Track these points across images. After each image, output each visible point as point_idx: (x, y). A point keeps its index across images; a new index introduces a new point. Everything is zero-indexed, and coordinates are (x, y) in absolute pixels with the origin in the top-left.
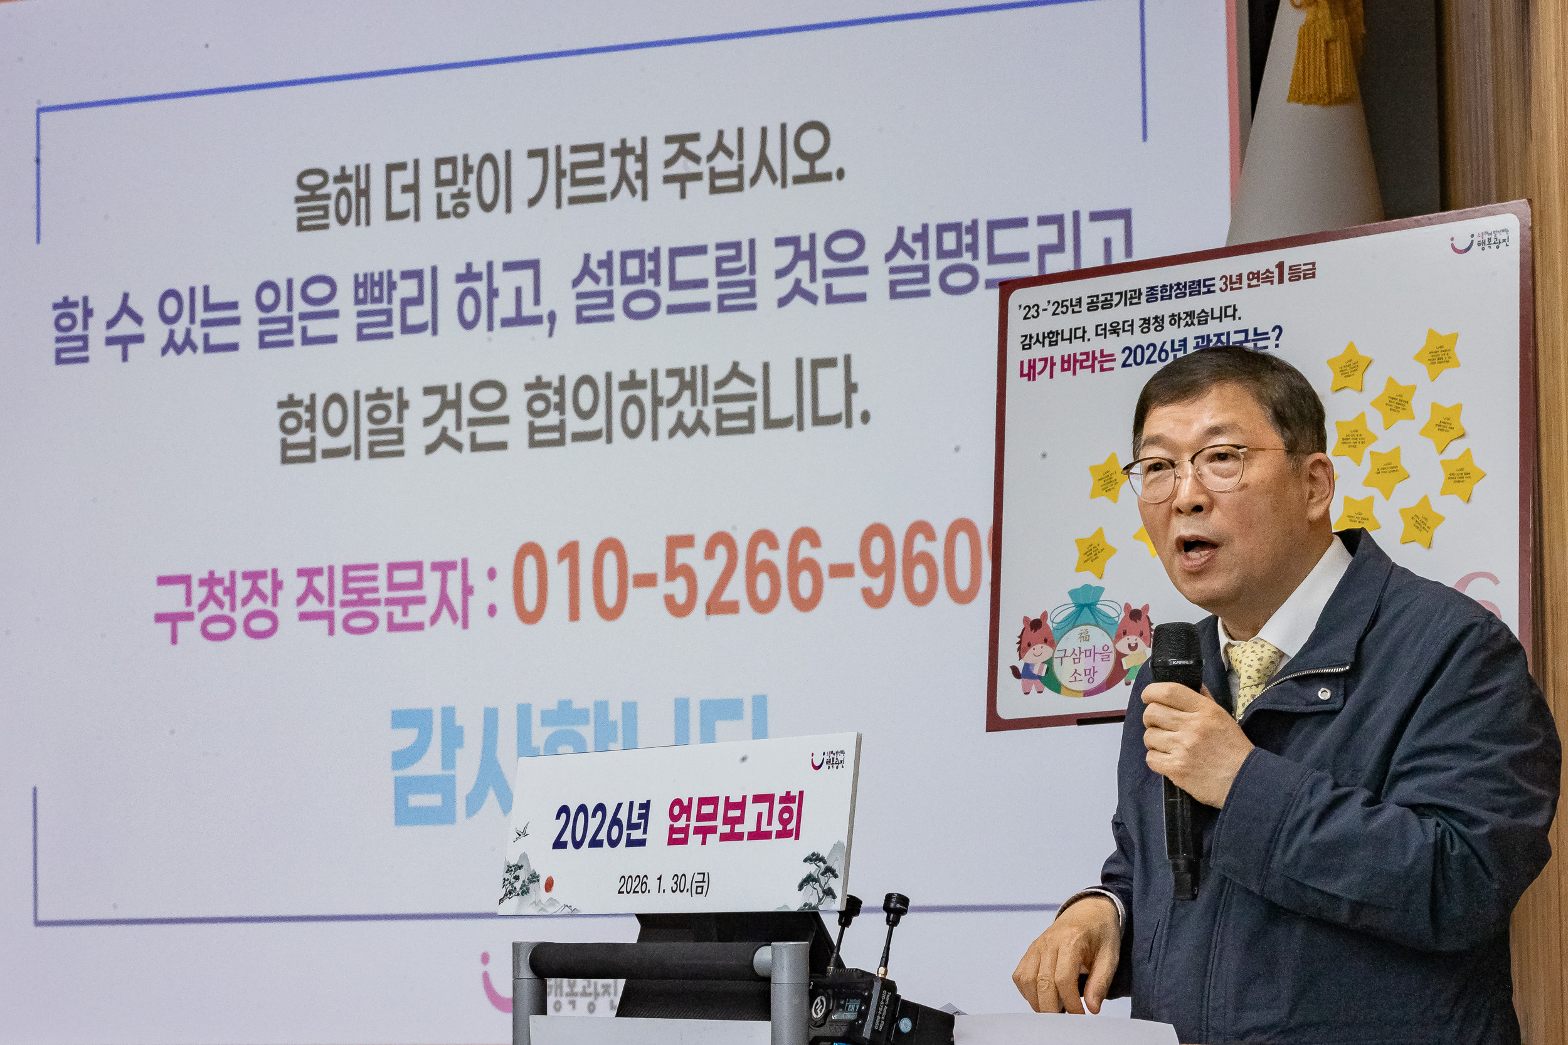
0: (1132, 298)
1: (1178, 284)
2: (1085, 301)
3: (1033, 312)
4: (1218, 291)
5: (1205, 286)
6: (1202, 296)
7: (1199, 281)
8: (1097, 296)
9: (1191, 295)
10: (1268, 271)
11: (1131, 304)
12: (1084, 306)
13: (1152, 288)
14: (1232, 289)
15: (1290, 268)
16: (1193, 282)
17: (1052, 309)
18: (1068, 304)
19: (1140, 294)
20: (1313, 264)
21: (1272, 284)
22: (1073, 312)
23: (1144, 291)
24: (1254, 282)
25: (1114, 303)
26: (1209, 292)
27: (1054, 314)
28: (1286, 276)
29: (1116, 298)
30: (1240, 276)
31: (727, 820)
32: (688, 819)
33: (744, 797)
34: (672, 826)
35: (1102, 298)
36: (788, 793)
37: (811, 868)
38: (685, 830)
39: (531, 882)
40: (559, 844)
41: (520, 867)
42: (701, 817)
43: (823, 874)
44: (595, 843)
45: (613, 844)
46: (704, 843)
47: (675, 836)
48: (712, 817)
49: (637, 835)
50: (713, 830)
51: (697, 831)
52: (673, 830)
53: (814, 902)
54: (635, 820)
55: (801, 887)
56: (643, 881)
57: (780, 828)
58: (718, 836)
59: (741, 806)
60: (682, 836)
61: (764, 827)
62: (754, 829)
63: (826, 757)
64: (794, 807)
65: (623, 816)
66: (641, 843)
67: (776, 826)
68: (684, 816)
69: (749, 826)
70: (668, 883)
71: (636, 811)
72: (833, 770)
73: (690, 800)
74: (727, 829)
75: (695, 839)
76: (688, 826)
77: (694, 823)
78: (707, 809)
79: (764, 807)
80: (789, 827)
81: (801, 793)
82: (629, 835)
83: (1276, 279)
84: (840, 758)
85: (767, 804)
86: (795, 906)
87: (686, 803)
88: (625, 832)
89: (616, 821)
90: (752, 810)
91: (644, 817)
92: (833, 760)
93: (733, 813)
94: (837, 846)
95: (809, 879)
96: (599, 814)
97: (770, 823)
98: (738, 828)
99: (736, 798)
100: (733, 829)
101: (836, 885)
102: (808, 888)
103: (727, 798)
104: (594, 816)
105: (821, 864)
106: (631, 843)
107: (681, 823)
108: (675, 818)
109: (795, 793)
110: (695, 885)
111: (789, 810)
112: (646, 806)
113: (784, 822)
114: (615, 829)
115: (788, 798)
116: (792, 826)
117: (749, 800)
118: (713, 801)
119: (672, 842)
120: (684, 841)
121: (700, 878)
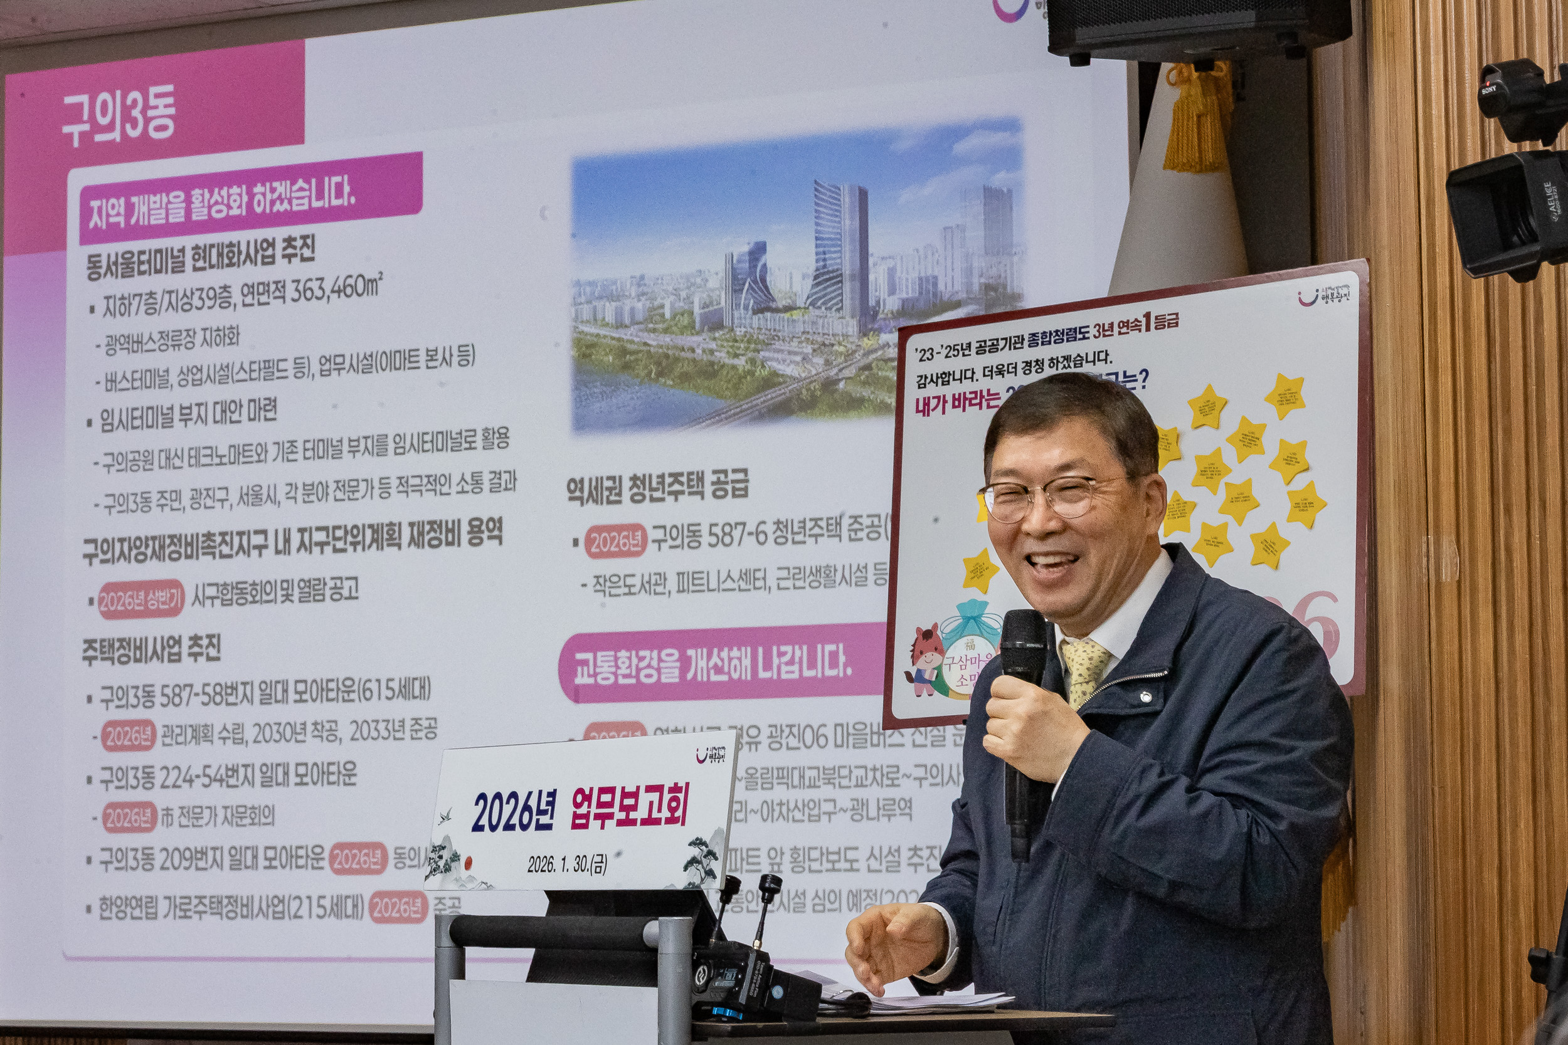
0: (1016, 343)
1: (1057, 331)
2: (974, 345)
3: (928, 355)
4: (1092, 338)
5: (1080, 333)
6: (1078, 342)
7: (1075, 329)
8: (985, 341)
9: (1068, 341)
10: (1136, 320)
11: (1015, 348)
12: (974, 350)
13: (1034, 335)
14: (1104, 336)
15: (1156, 318)
16: (1070, 329)
17: (944, 352)
18: (959, 348)
19: (1023, 339)
20: (1177, 314)
21: (1140, 330)
22: (964, 355)
23: (1026, 337)
24: (1124, 330)
25: (1000, 347)
26: (1084, 338)
27: (947, 357)
28: (1153, 325)
29: (1002, 343)
30: (1111, 325)
31: (623, 808)
32: (589, 806)
33: (638, 788)
34: (575, 813)
35: (989, 343)
36: (676, 784)
37: (695, 852)
38: (586, 816)
39: (453, 860)
40: (477, 828)
41: (444, 848)
42: (600, 805)
43: (705, 857)
44: (509, 827)
45: (524, 827)
46: (603, 827)
47: (578, 821)
48: (610, 805)
49: (545, 819)
50: (610, 816)
51: (597, 817)
52: (576, 816)
53: (697, 881)
54: (543, 807)
55: (686, 868)
56: (549, 861)
57: (669, 815)
58: (614, 822)
59: (635, 795)
60: (584, 821)
61: (655, 815)
62: (646, 816)
63: (709, 753)
64: (681, 796)
65: (533, 803)
66: (548, 827)
67: (665, 814)
68: (586, 803)
69: (641, 813)
70: (571, 863)
71: (544, 799)
72: (715, 764)
73: (591, 789)
74: (622, 816)
75: (594, 824)
76: (589, 812)
77: (594, 810)
78: (606, 798)
79: (655, 796)
80: (676, 815)
81: (687, 784)
82: (538, 820)
83: (1143, 328)
84: (722, 753)
85: (658, 794)
86: (680, 885)
87: (587, 792)
88: (535, 818)
89: (527, 808)
90: (645, 798)
91: (551, 804)
92: (716, 755)
93: (629, 802)
94: (718, 832)
95: (693, 861)
96: (513, 801)
97: (660, 811)
98: (632, 815)
99: (631, 789)
100: (628, 815)
101: (716, 866)
102: (692, 869)
103: (623, 788)
104: (508, 802)
105: (704, 848)
106: (540, 827)
107: (583, 810)
108: (577, 805)
109: (682, 784)
110: (594, 865)
111: (676, 799)
112: (552, 794)
113: (672, 810)
114: (526, 815)
115: (675, 789)
116: (679, 813)
117: (642, 790)
118: (611, 790)
119: (575, 826)
120: (585, 826)
121: (599, 859)
